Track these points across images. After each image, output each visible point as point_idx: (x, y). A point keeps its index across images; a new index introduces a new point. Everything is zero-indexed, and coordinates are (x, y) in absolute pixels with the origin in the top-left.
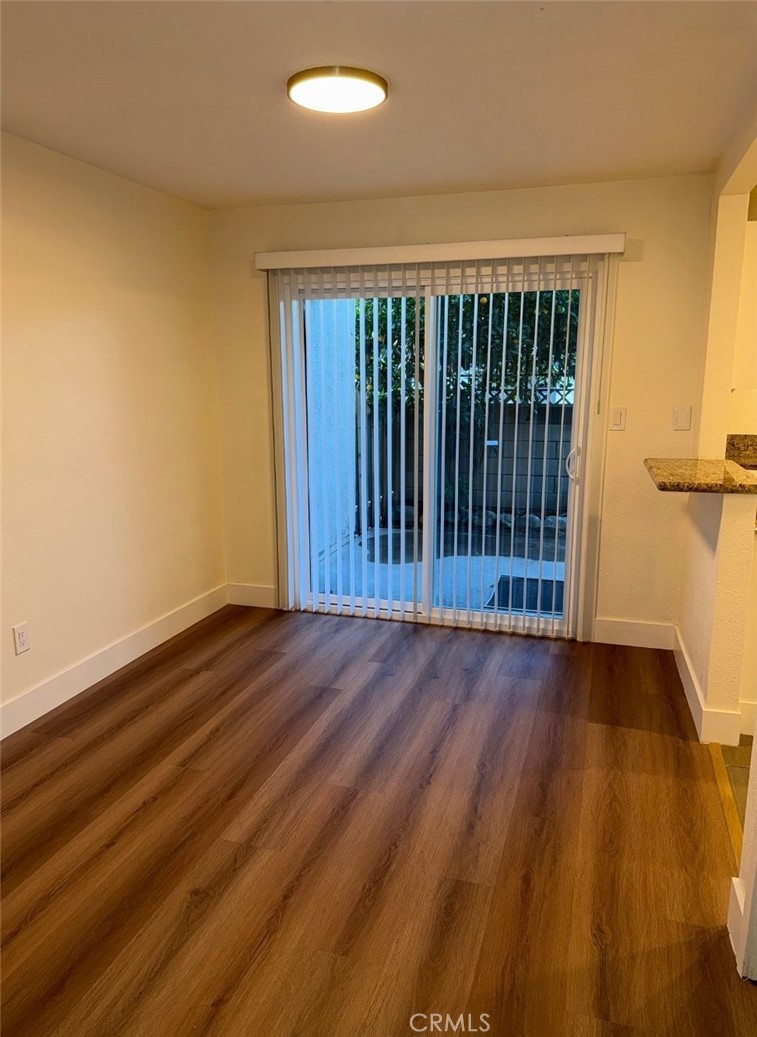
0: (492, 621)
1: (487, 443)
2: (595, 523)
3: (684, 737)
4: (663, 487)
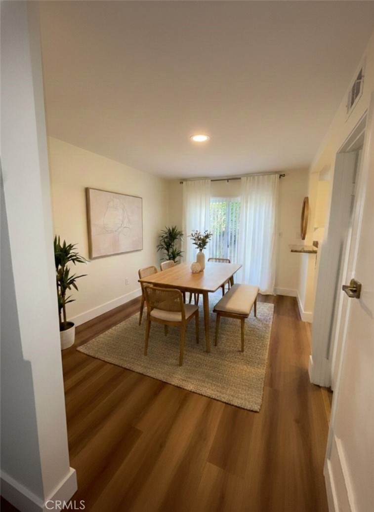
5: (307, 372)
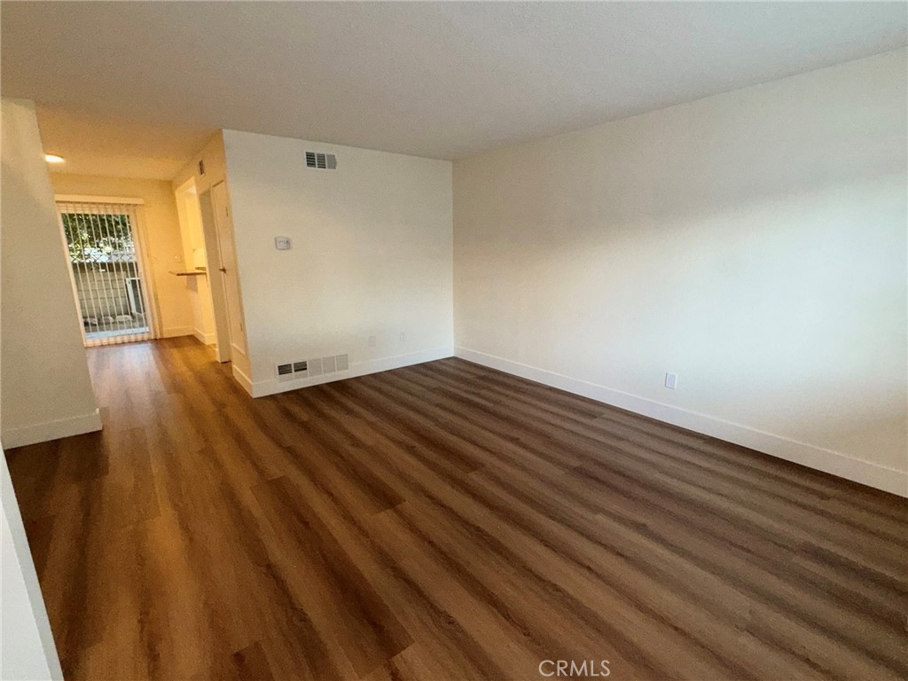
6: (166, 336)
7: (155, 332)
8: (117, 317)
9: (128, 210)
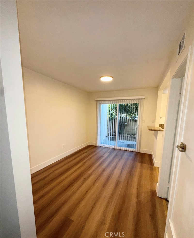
0: (123, 149)
1: (125, 124)
2: (141, 136)
3: (152, 165)
4: (149, 130)
5: (155, 191)
6: (141, 152)
7: (137, 150)
8: (135, 136)
9: (138, 101)
